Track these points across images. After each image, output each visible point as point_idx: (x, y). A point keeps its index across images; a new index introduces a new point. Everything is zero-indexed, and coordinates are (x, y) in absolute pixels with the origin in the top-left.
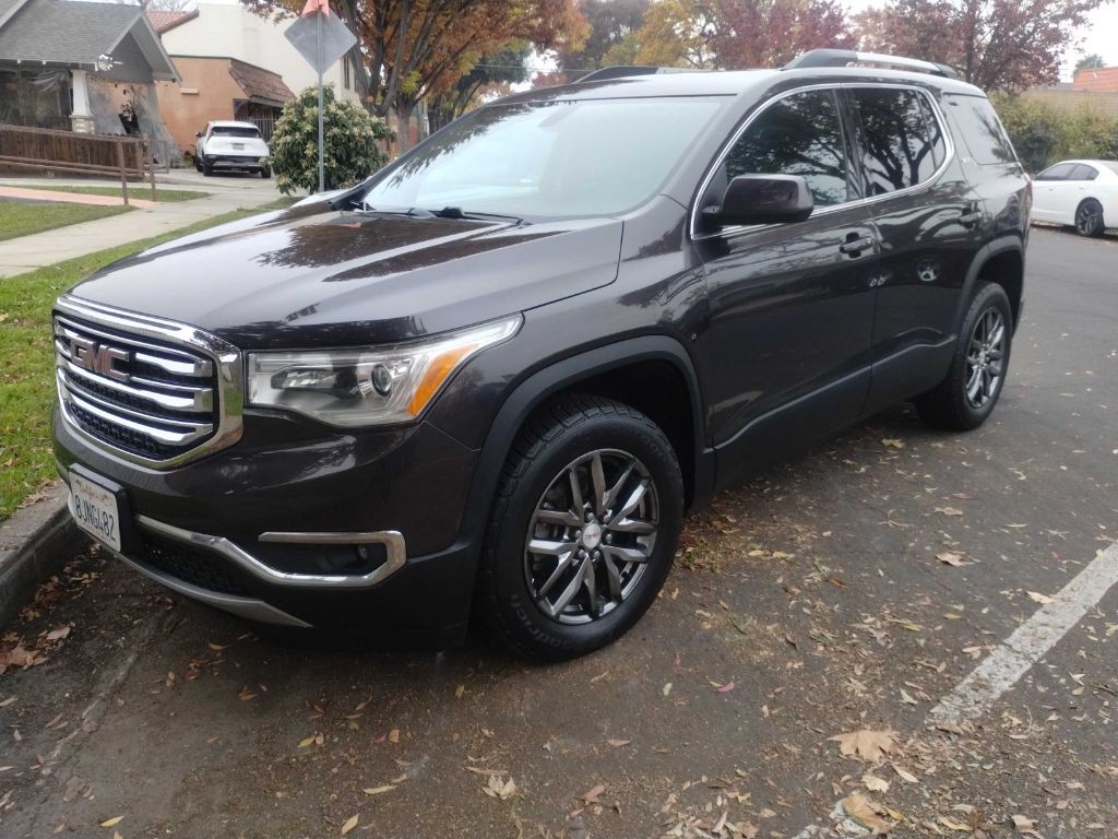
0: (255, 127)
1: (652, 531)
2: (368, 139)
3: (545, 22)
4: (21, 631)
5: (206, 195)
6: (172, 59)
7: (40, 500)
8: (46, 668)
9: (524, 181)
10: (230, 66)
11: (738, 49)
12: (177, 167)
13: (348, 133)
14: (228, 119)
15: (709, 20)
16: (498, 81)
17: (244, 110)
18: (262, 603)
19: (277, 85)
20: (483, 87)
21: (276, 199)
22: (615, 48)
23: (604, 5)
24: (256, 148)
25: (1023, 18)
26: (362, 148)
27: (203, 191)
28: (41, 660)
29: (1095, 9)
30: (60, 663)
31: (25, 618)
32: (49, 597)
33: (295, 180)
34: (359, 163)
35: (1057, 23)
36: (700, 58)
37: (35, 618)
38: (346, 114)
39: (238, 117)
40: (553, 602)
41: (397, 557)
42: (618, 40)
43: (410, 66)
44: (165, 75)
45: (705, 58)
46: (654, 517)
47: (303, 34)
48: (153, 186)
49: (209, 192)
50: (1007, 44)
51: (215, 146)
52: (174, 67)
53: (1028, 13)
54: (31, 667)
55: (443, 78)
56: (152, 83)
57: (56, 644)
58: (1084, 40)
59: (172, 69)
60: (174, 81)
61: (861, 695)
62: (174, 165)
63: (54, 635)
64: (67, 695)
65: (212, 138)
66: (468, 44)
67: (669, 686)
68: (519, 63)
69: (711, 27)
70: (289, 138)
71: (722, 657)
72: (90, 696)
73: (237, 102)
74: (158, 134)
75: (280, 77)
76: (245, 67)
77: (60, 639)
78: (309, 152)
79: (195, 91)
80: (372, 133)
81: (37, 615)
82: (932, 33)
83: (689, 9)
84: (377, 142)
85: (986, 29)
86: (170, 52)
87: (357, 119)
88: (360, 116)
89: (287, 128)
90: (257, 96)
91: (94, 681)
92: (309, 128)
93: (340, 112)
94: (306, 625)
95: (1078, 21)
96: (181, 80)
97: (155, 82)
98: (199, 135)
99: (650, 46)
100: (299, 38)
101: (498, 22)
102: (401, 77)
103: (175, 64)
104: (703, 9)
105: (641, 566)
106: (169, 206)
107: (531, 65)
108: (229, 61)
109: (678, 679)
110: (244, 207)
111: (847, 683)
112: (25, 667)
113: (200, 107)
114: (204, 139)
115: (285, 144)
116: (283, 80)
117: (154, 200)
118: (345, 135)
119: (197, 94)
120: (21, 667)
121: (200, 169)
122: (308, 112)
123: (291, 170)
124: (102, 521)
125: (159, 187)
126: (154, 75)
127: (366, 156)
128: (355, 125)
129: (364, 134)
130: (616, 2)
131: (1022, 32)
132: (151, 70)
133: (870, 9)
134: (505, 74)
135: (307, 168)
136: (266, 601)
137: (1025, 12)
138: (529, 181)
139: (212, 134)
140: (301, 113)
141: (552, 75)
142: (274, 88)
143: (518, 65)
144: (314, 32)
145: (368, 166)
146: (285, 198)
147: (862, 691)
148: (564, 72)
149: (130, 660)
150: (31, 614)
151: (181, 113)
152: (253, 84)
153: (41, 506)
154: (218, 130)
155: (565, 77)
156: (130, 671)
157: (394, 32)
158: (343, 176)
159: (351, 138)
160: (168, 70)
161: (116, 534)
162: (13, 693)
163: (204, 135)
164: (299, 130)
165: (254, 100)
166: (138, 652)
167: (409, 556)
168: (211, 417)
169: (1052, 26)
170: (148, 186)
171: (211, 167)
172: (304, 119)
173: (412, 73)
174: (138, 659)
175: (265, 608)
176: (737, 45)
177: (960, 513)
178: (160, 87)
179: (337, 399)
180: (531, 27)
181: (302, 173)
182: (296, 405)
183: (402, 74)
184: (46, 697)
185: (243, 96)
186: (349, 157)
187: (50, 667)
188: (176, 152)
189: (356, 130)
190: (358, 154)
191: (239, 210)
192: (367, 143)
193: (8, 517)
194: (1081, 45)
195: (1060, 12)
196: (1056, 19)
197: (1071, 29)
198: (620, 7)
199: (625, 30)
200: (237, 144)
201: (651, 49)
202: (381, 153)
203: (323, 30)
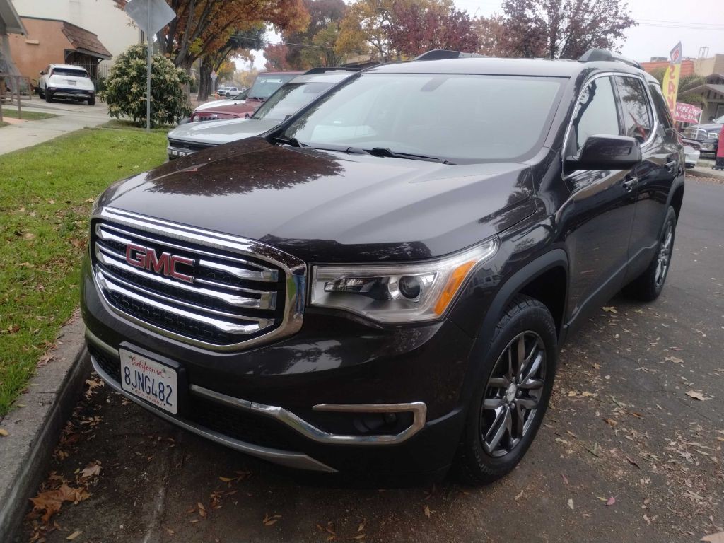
0: (84, 69)
1: (540, 386)
2: (175, 84)
3: (283, 12)
4: (60, 470)
5: (55, 116)
6: (22, 19)
7: (51, 360)
8: (92, 502)
9: (335, 122)
10: (63, 26)
11: (405, 38)
12: (24, 95)
13: (161, 78)
14: (60, 63)
15: (385, 18)
16: (243, 48)
17: (72, 57)
18: (305, 456)
19: (95, 42)
20: (233, 51)
21: (107, 121)
22: (321, 32)
23: (314, 3)
24: (85, 84)
25: (585, 31)
26: (172, 88)
27: (53, 113)
28: (86, 496)
29: (627, 28)
30: (103, 498)
31: (59, 458)
32: (72, 439)
33: (123, 109)
34: (169, 99)
35: (606, 35)
36: (379, 42)
37: (65, 457)
38: (160, 65)
39: (67, 62)
40: (489, 443)
41: (420, 422)
42: (324, 26)
43: (196, 35)
44: (16, 30)
45: (382, 42)
46: (542, 376)
47: (138, 9)
48: (19, 108)
49: (57, 114)
50: (576, 47)
51: (55, 81)
52: (23, 25)
53: (588, 28)
54: (80, 502)
55: (214, 44)
56: (6, 34)
57: (93, 481)
58: (621, 47)
59: (21, 26)
60: (22, 34)
61: (701, 503)
62: (22, 93)
63: (87, 472)
64: (122, 527)
65: (54, 76)
66: (231, 22)
67: (571, 502)
68: (258, 37)
69: (387, 22)
70: (119, 80)
71: (594, 476)
72: (142, 527)
73: (67, 52)
74: (10, 71)
75: (96, 36)
76: (74, 28)
77: (94, 476)
78: (134, 90)
79: (36, 42)
80: (178, 79)
81: (67, 455)
82: (531, 36)
83: (374, 10)
84: (182, 86)
85: (563, 36)
86: (20, 14)
87: (167, 69)
88: (169, 67)
89: (118, 72)
90: (81, 48)
91: (138, 513)
92: (134, 73)
93: (156, 64)
94: (333, 470)
95: (617, 35)
96: (28, 34)
97: (8, 34)
98: (42, 74)
99: (347, 32)
100: (135, 11)
101: (253, 9)
102: (190, 42)
103: (24, 23)
104: (381, 11)
105: (532, 411)
106: (32, 123)
107: (266, 39)
108: (62, 23)
109: (574, 495)
110: (88, 126)
111: (687, 495)
112: (76, 503)
113: (40, 53)
114: (46, 77)
115: (116, 83)
116: (98, 38)
117: (20, 119)
118: (159, 79)
119: (38, 45)
120: (72, 502)
121: (42, 97)
122: (133, 62)
123: (120, 102)
124: (156, 388)
125: (23, 109)
126: (8, 29)
127: (174, 94)
128: (166, 73)
129: (172, 79)
130: (321, 2)
131: (584, 40)
132: (5, 25)
133: (482, 18)
134: (249, 44)
135: (132, 101)
136: (309, 455)
137: (586, 27)
138: (340, 122)
139: (53, 73)
140: (127, 62)
141: (278, 46)
142: (92, 43)
143: (257, 38)
144: (145, 8)
145: (175, 102)
146: (114, 121)
147: (701, 500)
148: (287, 45)
149: (161, 492)
150: (61, 453)
151: (26, 56)
152: (78, 39)
153: (53, 365)
154: (57, 71)
155: (287, 48)
156: (165, 502)
157: (184, 11)
158: (157, 108)
159: (164, 81)
160: (18, 26)
161: (174, 399)
162: (75, 527)
163: (47, 73)
164: (127, 74)
165: (79, 51)
166: (165, 486)
167: (428, 419)
168: (275, 314)
169: (603, 36)
170: (16, 108)
171: (52, 96)
172: (130, 67)
173: (197, 39)
174: (166, 493)
175: (308, 460)
176: (405, 36)
177: (682, 361)
178: (12, 37)
179: (373, 300)
180: (273, 14)
181: (128, 104)
182: (343, 304)
183: (190, 39)
184: (104, 529)
185: (71, 48)
186: (162, 95)
187: (95, 502)
188: (23, 84)
189: (167, 77)
190: (169, 93)
191: (85, 128)
192: (175, 86)
193: (32, 376)
194: (619, 50)
195: (607, 29)
196: (605, 33)
197: (614, 40)
198: (325, 5)
199: (328, 20)
200: (71, 81)
201: (347, 34)
202: (184, 93)
203: (152, 7)
